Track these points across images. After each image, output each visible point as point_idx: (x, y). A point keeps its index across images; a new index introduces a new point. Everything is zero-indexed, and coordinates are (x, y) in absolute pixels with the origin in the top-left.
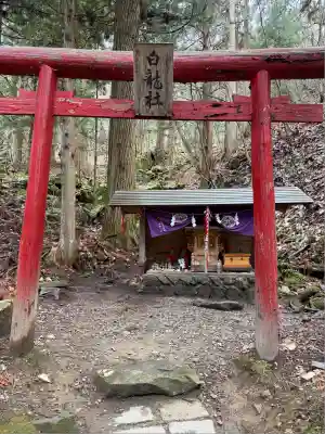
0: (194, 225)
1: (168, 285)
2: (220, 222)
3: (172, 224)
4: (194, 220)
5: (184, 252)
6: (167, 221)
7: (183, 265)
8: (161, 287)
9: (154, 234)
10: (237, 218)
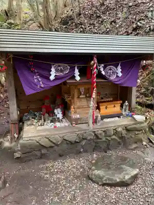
0: (78, 78)
1: (51, 147)
2: (103, 73)
3: (52, 78)
4: (77, 73)
5: (58, 101)
6: (45, 73)
7: (60, 115)
8: (44, 151)
9: (28, 91)
10: (119, 70)
